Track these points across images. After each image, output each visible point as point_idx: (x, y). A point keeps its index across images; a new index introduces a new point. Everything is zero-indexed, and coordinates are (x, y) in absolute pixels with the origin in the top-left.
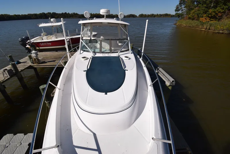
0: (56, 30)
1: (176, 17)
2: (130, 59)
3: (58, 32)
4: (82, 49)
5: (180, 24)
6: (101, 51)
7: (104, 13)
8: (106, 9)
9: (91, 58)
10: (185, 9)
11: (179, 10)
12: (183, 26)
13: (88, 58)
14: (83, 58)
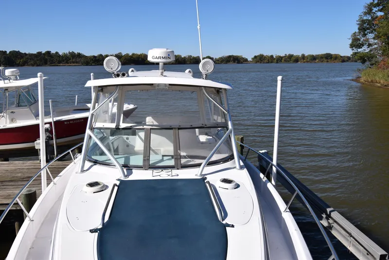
0: (15, 100)
1: (356, 61)
2: (237, 186)
3: (19, 105)
4: (88, 158)
5: (370, 80)
6: (147, 164)
7: (159, 58)
8: (165, 50)
9: (115, 185)
10: (376, 41)
11: (363, 45)
12: (379, 85)
13: (107, 187)
14: (91, 185)
